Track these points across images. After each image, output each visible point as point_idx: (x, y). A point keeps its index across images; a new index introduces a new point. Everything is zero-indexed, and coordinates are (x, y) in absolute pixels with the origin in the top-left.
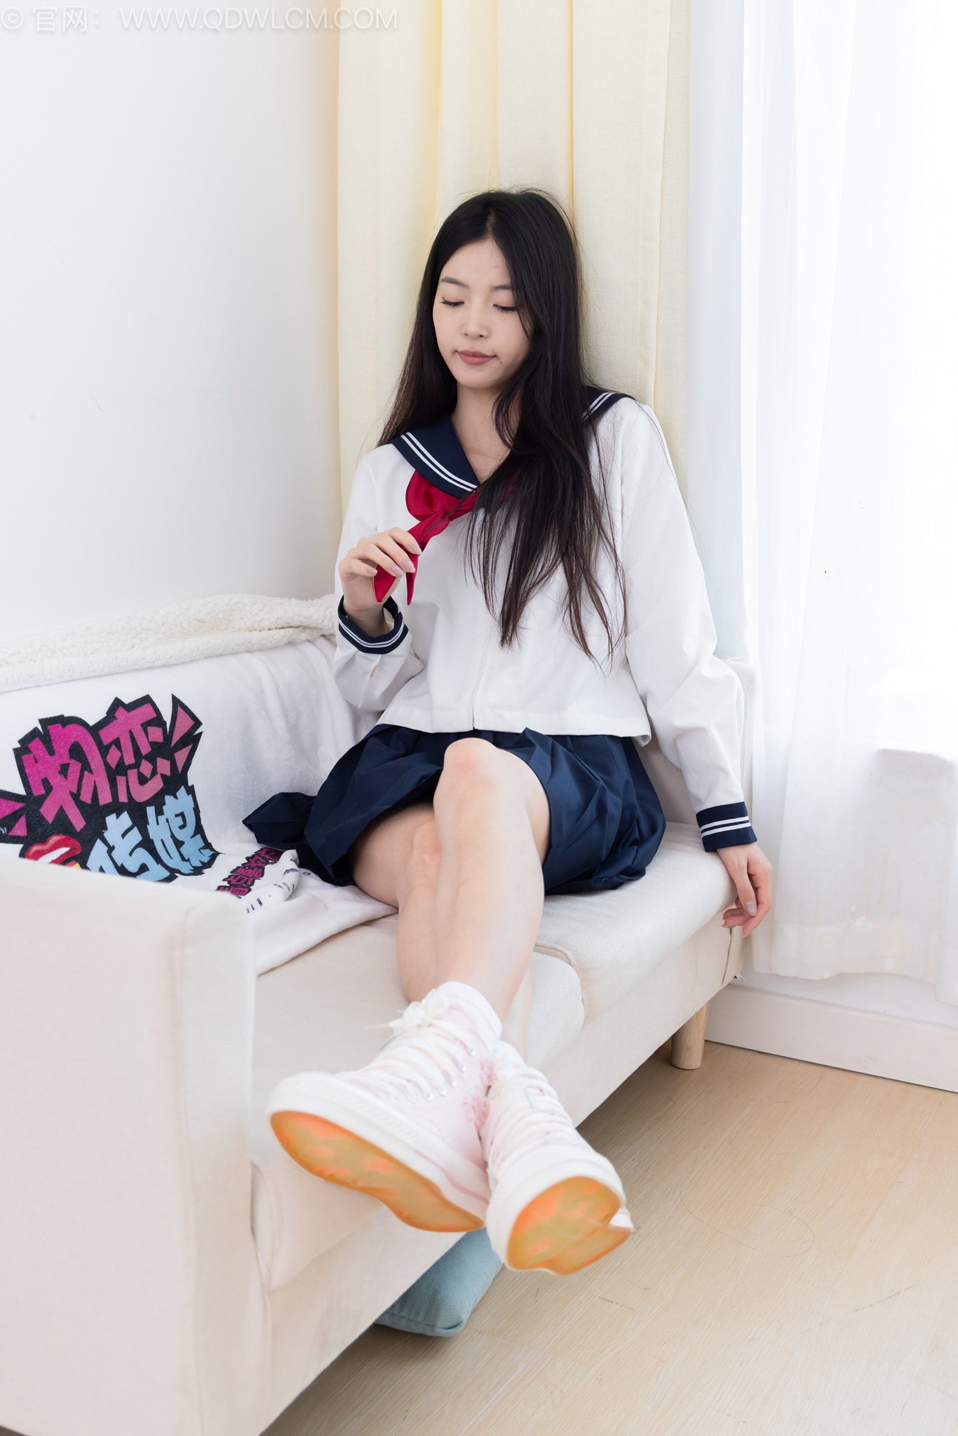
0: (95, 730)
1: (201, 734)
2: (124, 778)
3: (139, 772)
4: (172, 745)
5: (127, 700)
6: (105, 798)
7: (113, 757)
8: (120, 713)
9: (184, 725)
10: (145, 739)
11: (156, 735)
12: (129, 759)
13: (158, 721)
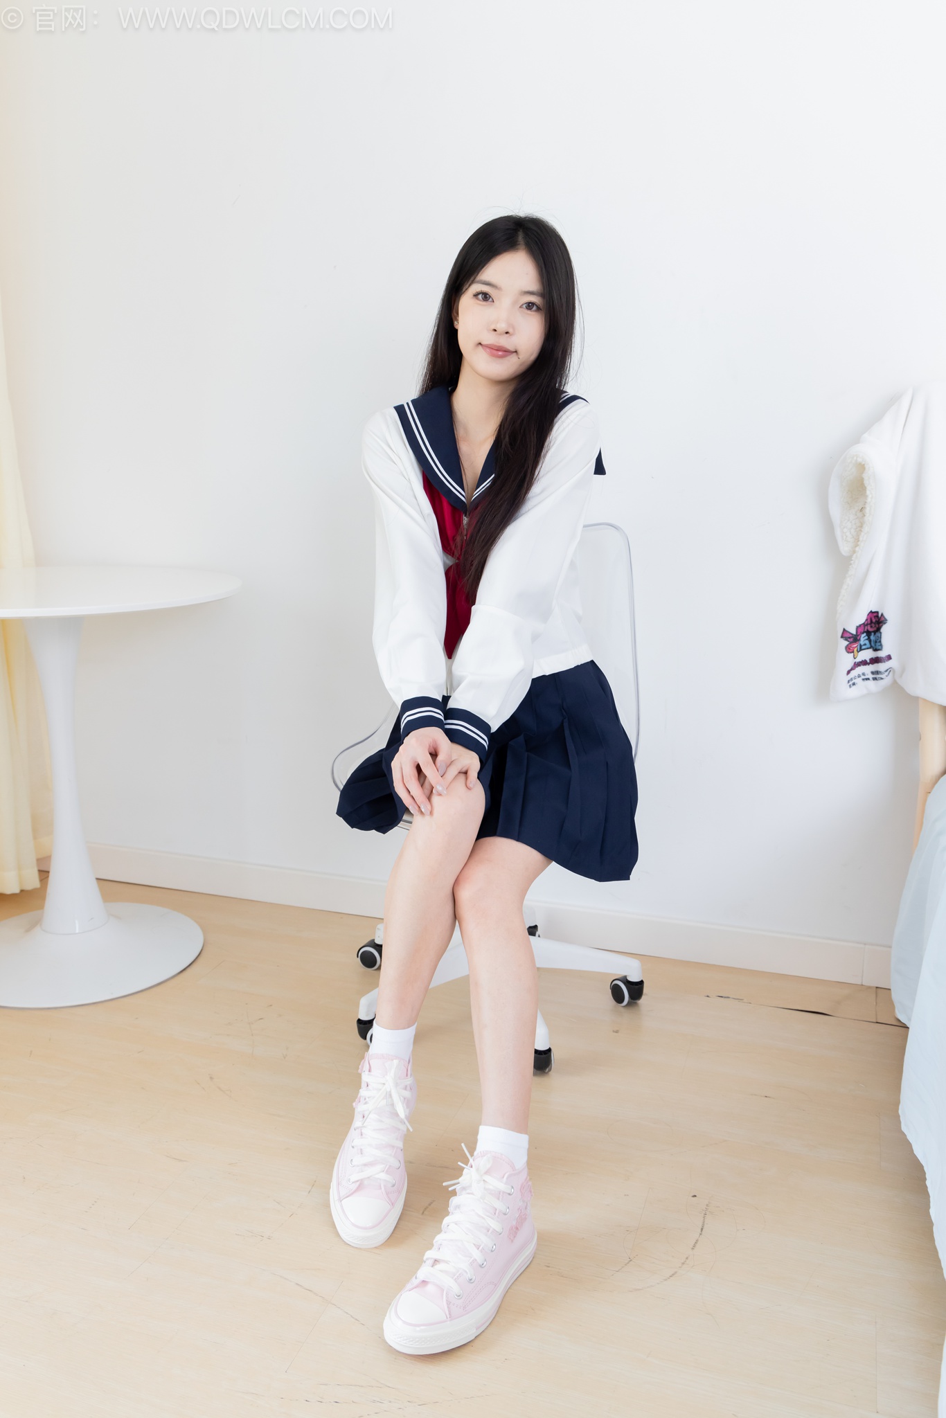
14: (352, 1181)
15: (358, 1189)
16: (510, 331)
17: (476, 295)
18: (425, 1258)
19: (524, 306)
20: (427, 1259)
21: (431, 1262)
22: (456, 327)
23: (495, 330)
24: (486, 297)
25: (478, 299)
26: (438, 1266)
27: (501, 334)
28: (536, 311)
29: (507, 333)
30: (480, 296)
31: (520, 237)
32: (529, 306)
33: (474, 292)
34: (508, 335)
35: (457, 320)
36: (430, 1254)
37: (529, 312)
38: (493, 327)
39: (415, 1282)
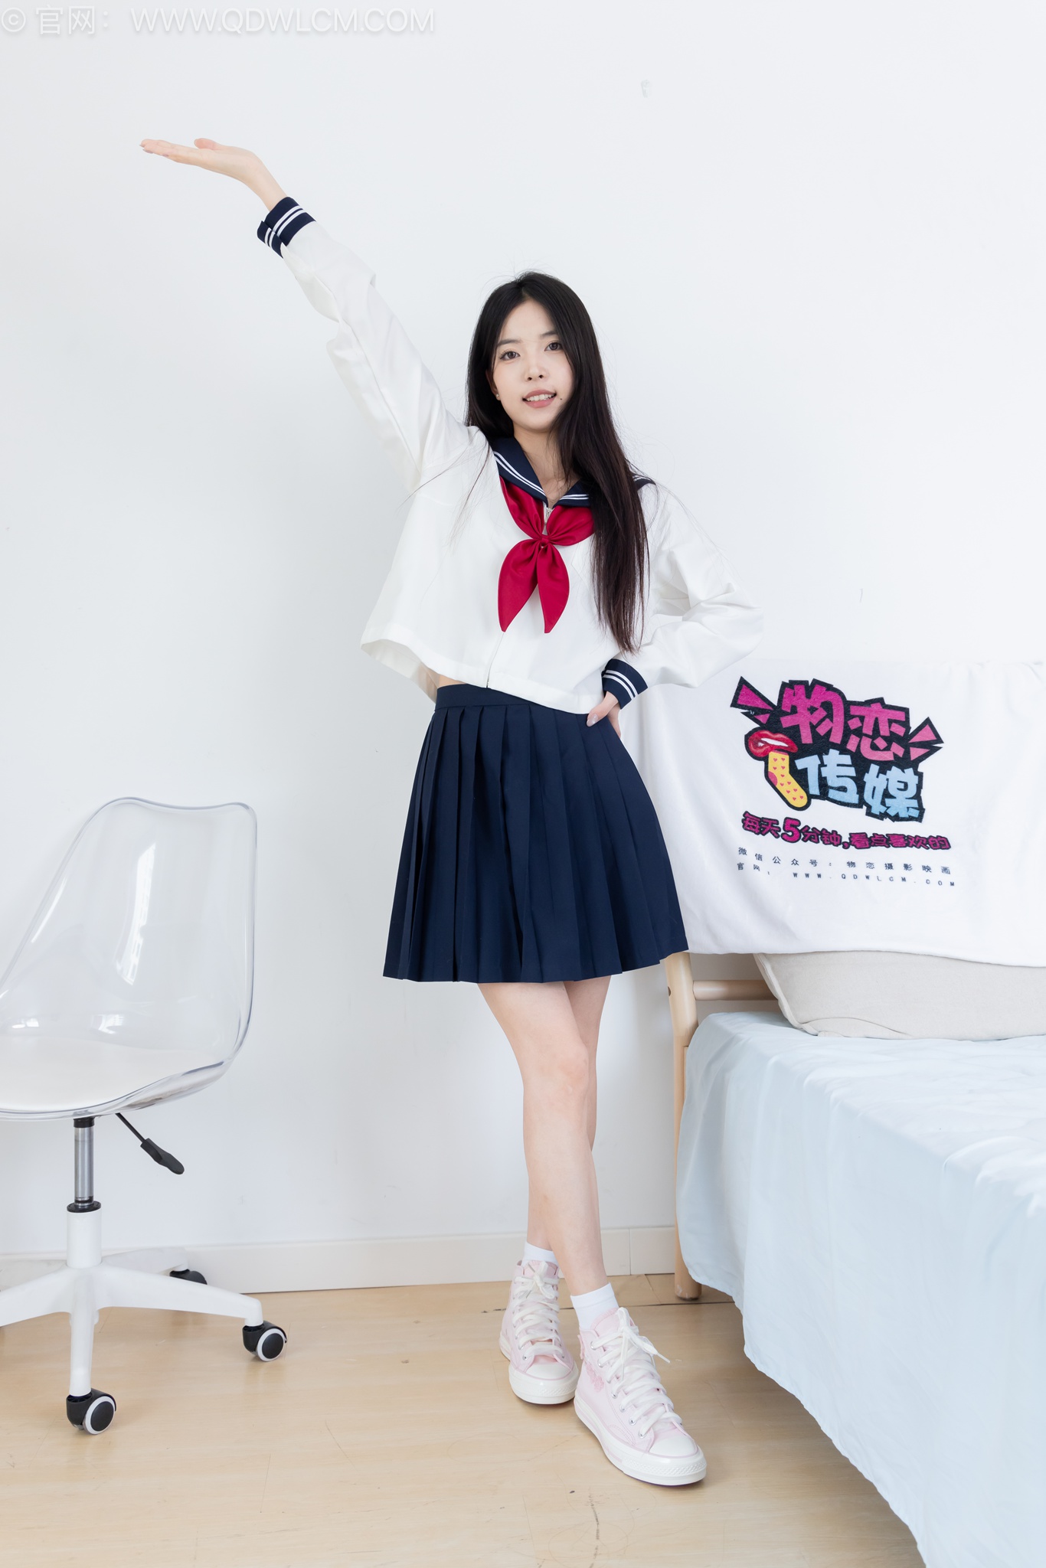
0: (848, 704)
1: (940, 748)
2: (858, 739)
3: (872, 742)
4: (911, 742)
5: (887, 702)
6: (836, 738)
7: (854, 724)
8: (875, 707)
9: (926, 735)
10: (887, 727)
11: (900, 731)
12: (868, 730)
13: (906, 723)
14: (643, 1432)
15: (656, 1437)
16: (543, 374)
17: (503, 358)
19: (548, 349)
22: (498, 399)
23: (530, 379)
24: (511, 355)
25: (506, 361)
27: (535, 380)
28: (560, 348)
29: (541, 376)
30: (507, 357)
31: (524, 293)
32: (553, 346)
33: (499, 355)
34: (542, 379)
35: (498, 393)
37: (554, 352)
38: (526, 377)
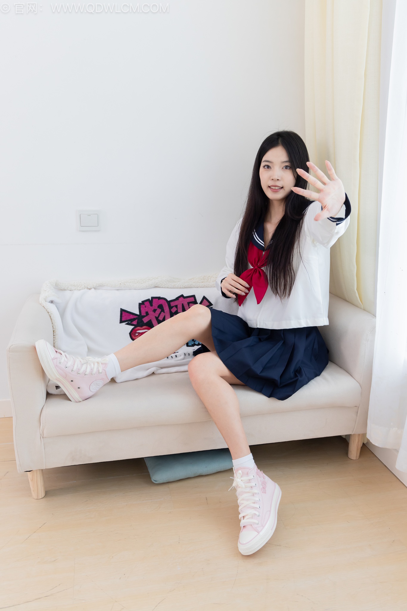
0: (169, 302)
5: (185, 295)
7: (174, 310)
8: (180, 299)
9: (205, 304)
10: (188, 306)
12: (180, 310)
13: (195, 302)
16: (279, 178)
17: (264, 167)
18: (240, 519)
19: (284, 168)
20: (241, 518)
21: (242, 518)
23: (273, 180)
24: (268, 167)
25: (265, 168)
26: (245, 518)
27: (275, 181)
28: (289, 169)
30: (266, 167)
31: (280, 140)
32: (286, 167)
33: (263, 166)
34: (278, 181)
36: (241, 516)
37: (286, 170)
38: (272, 178)
39: (242, 528)
